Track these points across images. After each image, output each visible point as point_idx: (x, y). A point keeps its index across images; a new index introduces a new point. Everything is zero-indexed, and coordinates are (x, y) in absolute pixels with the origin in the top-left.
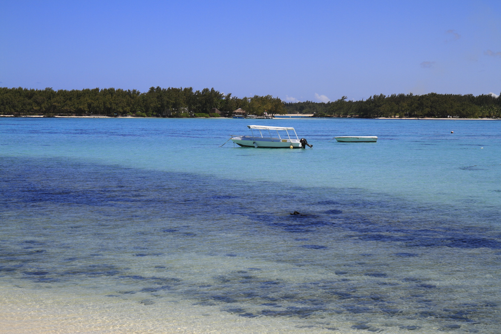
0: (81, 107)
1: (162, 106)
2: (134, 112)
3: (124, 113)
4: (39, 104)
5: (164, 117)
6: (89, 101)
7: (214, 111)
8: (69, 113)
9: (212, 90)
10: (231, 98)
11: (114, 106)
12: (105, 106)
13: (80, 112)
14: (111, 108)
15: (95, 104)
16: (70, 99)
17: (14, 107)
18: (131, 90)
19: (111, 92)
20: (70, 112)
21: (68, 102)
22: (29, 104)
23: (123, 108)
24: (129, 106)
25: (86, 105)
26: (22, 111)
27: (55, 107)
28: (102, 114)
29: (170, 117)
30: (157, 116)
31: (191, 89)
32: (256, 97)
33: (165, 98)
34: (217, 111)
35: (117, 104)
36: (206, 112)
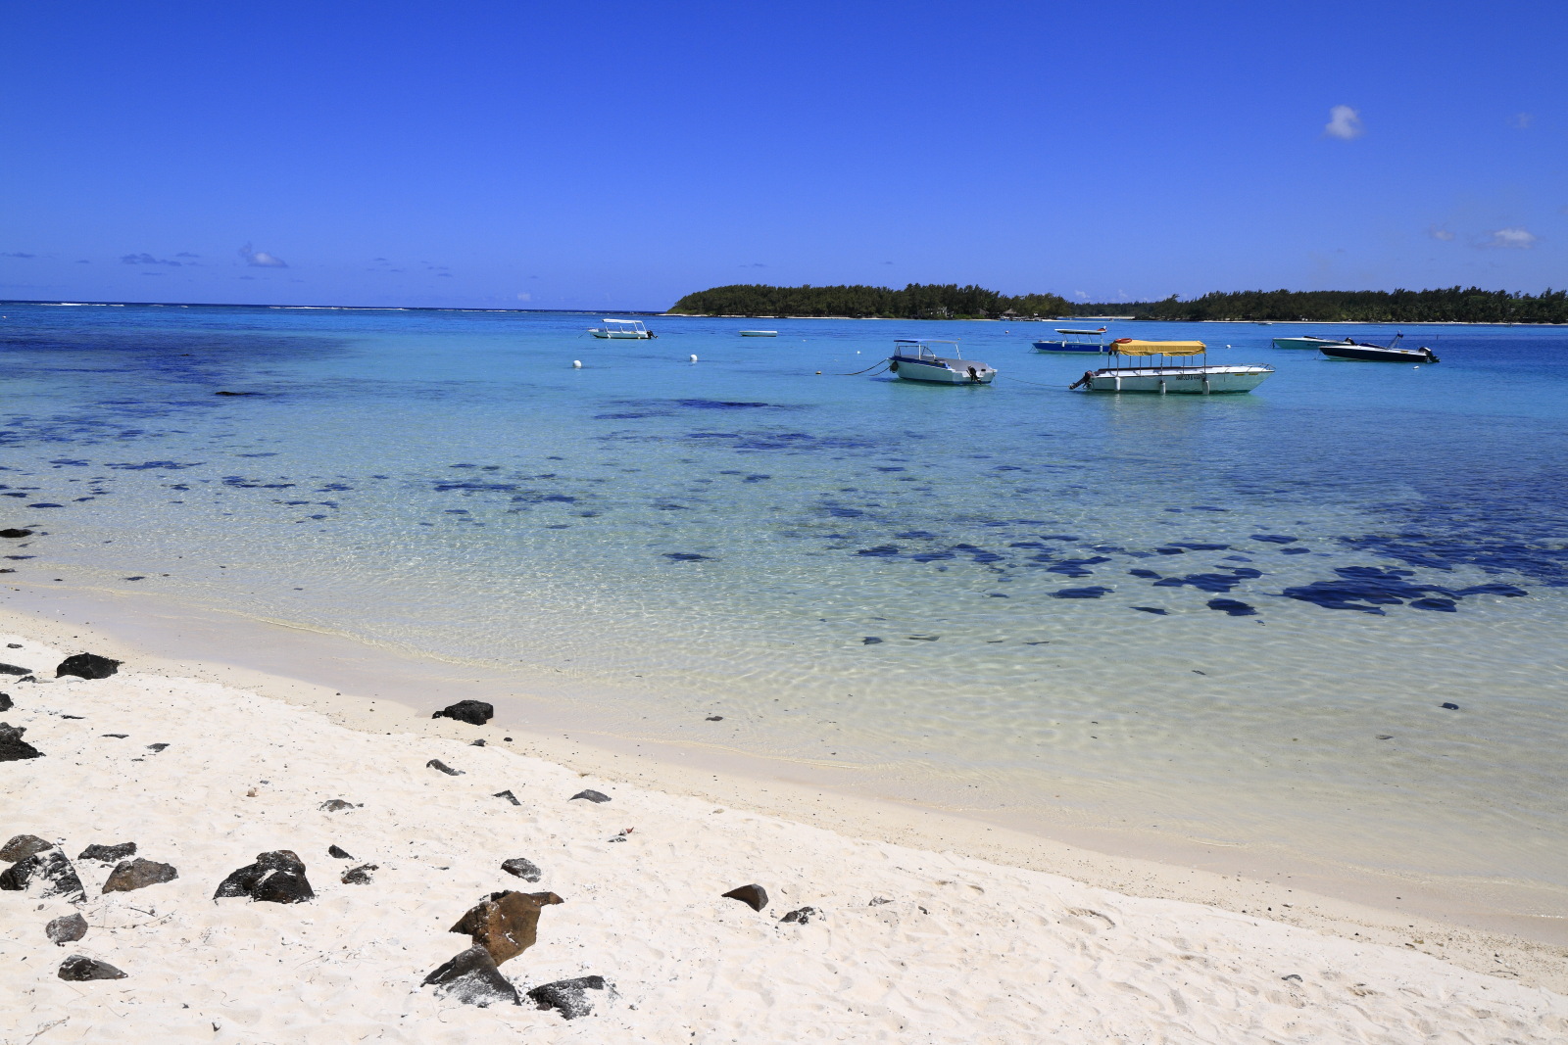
0: (819, 306)
1: (914, 306)
2: (880, 312)
3: (869, 314)
4: (773, 303)
5: (916, 318)
6: (829, 300)
7: (978, 312)
8: (806, 313)
9: (977, 287)
10: (999, 296)
11: (857, 306)
12: (846, 305)
13: (818, 313)
14: (853, 308)
15: (836, 303)
16: (809, 298)
17: (746, 306)
18: (881, 287)
19: (857, 289)
20: (808, 313)
21: (806, 301)
22: (764, 303)
23: (867, 308)
24: (874, 305)
25: (825, 305)
26: (755, 311)
27: (790, 307)
28: (844, 314)
29: (923, 318)
30: (908, 317)
31: (955, 286)
32: (1032, 295)
33: (918, 297)
34: (982, 312)
35: (860, 304)
36: (967, 313)
